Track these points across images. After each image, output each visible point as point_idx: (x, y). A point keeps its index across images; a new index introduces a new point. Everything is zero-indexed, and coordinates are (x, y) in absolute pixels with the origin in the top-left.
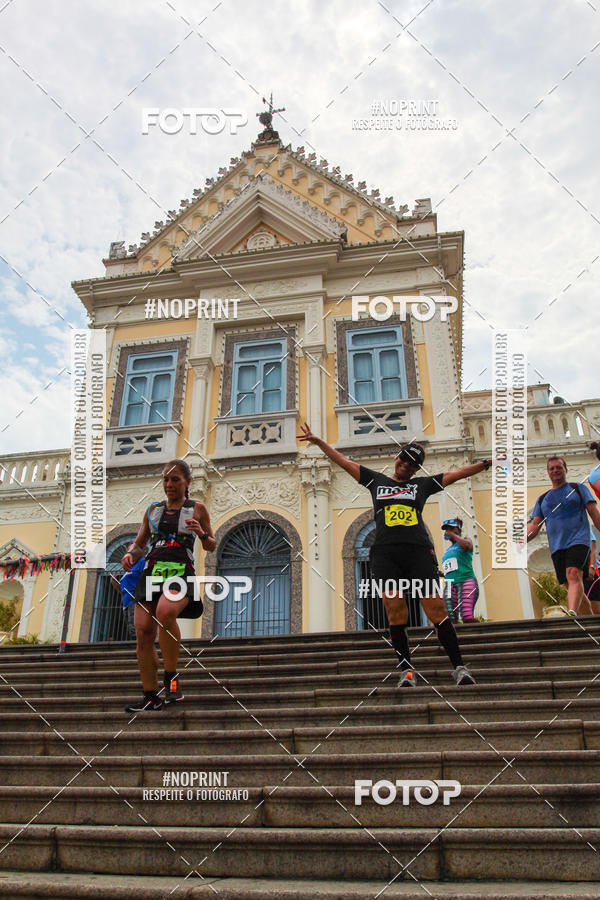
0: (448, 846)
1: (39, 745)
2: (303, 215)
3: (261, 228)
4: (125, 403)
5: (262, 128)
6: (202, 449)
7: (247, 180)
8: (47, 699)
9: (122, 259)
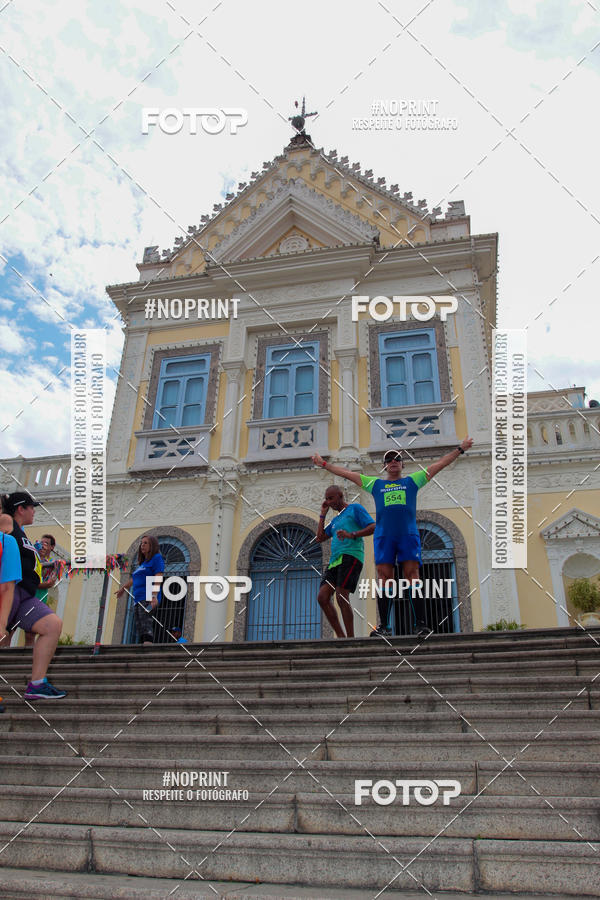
0: (483, 857)
2: (336, 219)
3: (294, 231)
4: (159, 405)
5: (294, 132)
6: (234, 452)
7: (279, 184)
8: (82, 700)
9: (156, 264)
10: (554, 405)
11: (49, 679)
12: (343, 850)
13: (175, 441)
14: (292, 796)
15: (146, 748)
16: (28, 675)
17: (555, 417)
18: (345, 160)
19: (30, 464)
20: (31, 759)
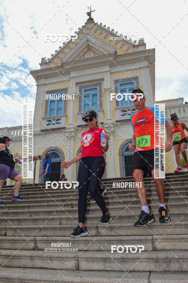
0: (155, 240)
1: (28, 214)
2: (102, 46)
3: (89, 51)
4: (49, 109)
5: (88, 17)
6: (73, 122)
7: (84, 35)
8: (30, 200)
9: (45, 63)
10: (174, 103)
11: (20, 194)
12: (112, 240)
13: (54, 120)
14: (96, 225)
15: (51, 213)
16: (13, 193)
17: (174, 107)
18: (105, 26)
19: (9, 129)
20: (16, 218)
